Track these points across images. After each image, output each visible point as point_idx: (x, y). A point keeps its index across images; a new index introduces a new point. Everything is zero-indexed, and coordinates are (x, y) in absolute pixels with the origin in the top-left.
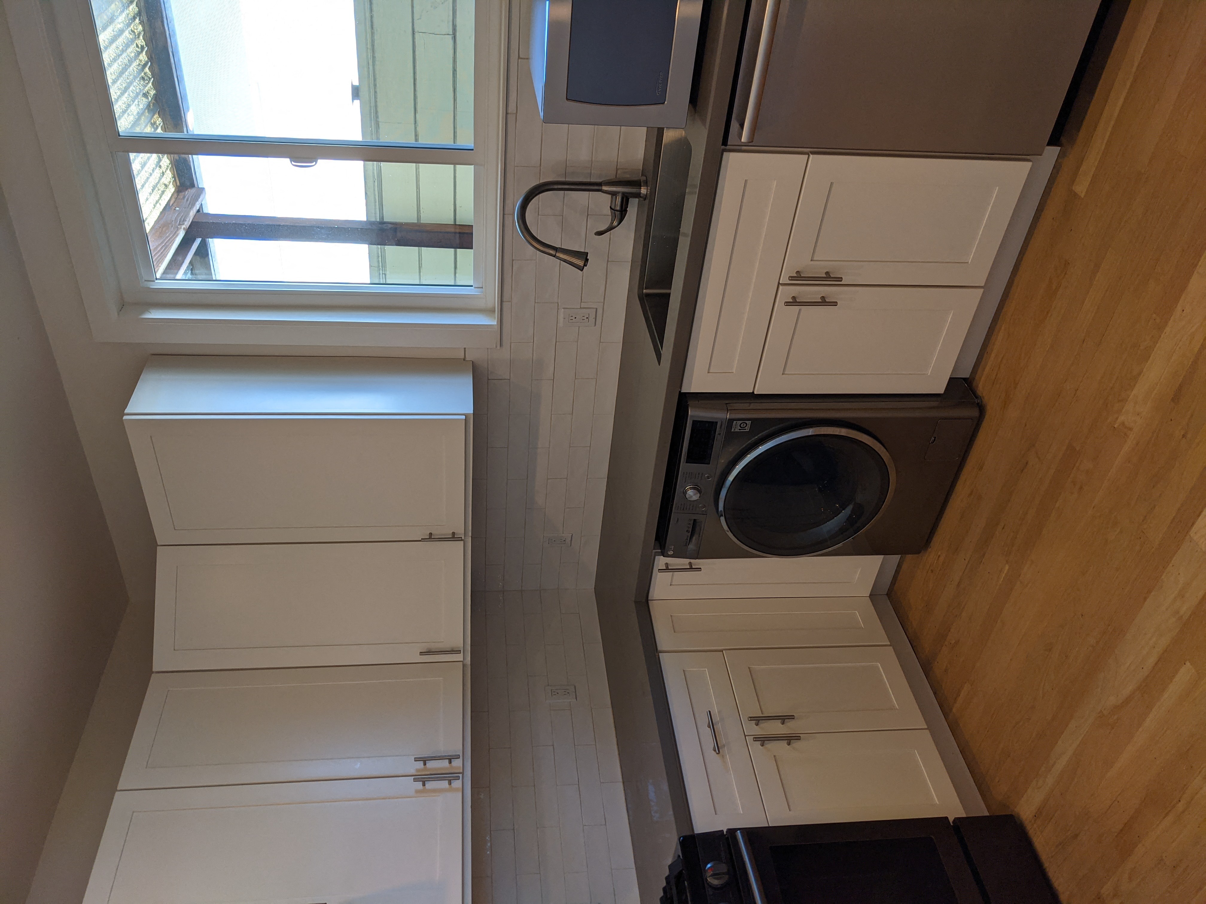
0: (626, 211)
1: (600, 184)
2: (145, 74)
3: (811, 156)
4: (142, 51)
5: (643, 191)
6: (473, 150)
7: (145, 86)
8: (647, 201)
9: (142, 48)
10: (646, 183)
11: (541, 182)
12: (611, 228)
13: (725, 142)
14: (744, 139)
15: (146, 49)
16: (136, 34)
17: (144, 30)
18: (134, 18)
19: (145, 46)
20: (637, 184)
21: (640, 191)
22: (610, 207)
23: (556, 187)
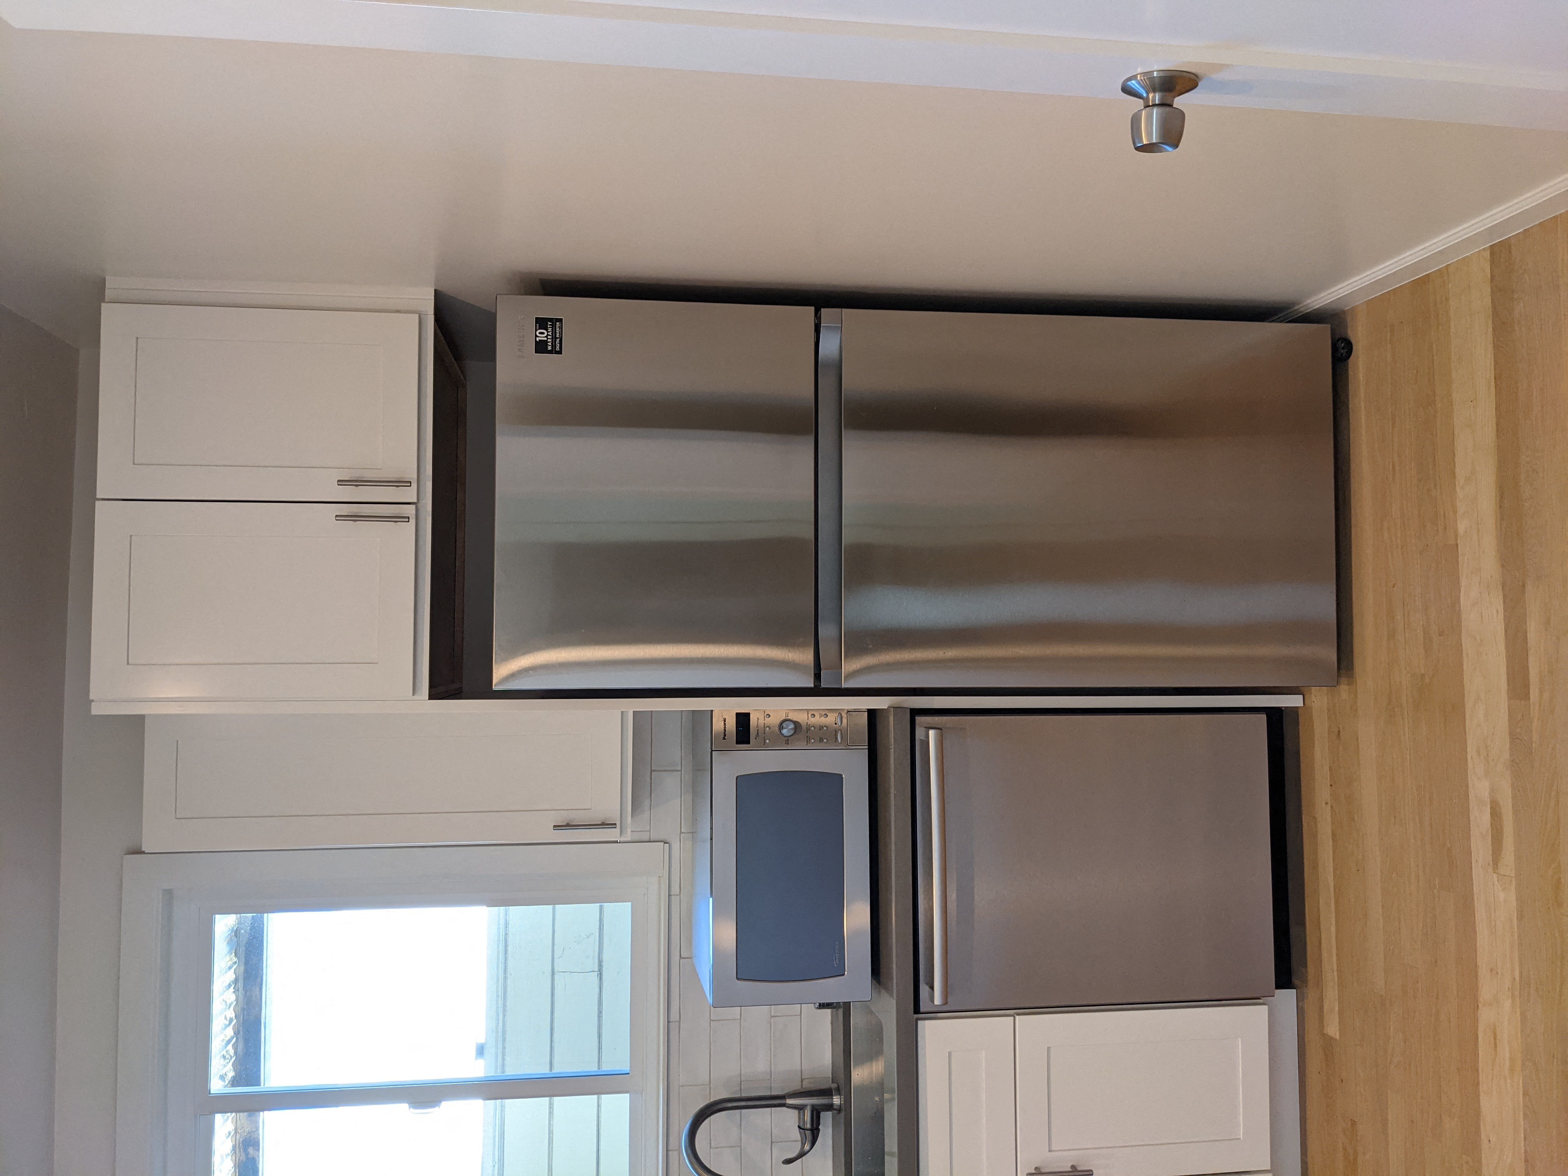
0: (818, 1130)
1: (783, 1097)
2: (227, 1051)
3: (1017, 1017)
4: (230, 1024)
5: (836, 1100)
6: (628, 1074)
7: (225, 1066)
8: (842, 1114)
9: (231, 1020)
10: (838, 1091)
11: (711, 1101)
12: (802, 1155)
13: (917, 1010)
14: (937, 1001)
15: (235, 1021)
16: (228, 1004)
17: (237, 1000)
18: (230, 986)
19: (234, 1018)
20: (827, 1093)
21: (832, 1101)
22: (799, 1127)
23: (730, 1105)
